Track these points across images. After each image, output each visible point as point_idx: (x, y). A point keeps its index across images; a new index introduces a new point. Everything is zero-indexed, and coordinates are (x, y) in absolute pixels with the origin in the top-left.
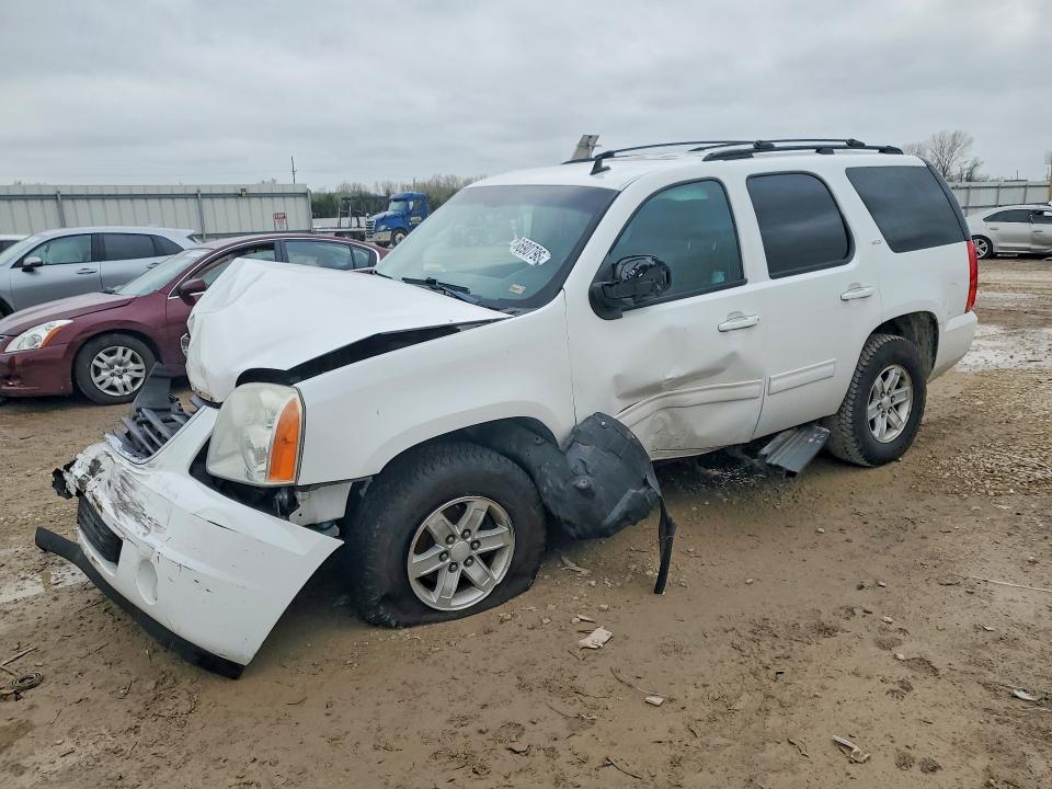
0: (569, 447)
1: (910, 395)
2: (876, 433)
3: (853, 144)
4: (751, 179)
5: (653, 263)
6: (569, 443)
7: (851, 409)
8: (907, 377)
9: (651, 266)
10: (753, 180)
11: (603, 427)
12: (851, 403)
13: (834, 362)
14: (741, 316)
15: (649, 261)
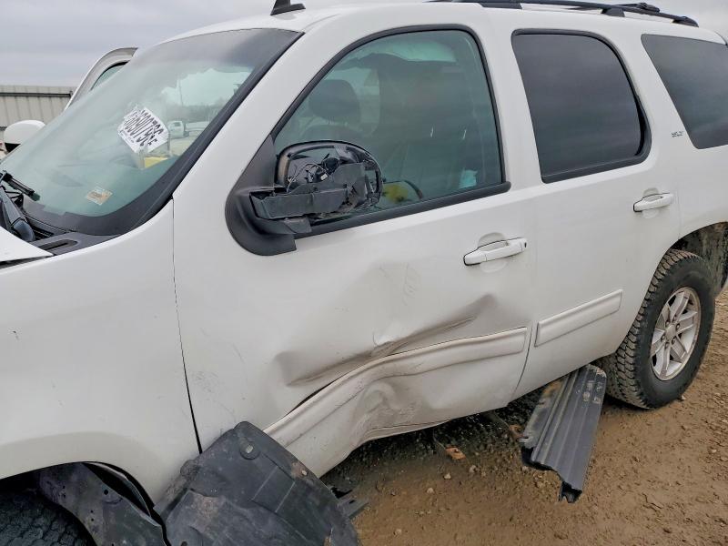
0: (173, 505)
1: (697, 321)
2: (658, 369)
3: (645, 9)
4: (518, 35)
5: (349, 156)
6: (171, 497)
7: (633, 346)
8: (696, 301)
9: (344, 161)
10: (521, 37)
11: (248, 458)
12: (634, 339)
13: (621, 294)
14: (501, 241)
15: (340, 152)
